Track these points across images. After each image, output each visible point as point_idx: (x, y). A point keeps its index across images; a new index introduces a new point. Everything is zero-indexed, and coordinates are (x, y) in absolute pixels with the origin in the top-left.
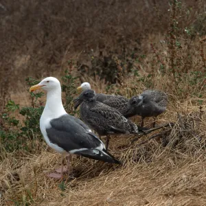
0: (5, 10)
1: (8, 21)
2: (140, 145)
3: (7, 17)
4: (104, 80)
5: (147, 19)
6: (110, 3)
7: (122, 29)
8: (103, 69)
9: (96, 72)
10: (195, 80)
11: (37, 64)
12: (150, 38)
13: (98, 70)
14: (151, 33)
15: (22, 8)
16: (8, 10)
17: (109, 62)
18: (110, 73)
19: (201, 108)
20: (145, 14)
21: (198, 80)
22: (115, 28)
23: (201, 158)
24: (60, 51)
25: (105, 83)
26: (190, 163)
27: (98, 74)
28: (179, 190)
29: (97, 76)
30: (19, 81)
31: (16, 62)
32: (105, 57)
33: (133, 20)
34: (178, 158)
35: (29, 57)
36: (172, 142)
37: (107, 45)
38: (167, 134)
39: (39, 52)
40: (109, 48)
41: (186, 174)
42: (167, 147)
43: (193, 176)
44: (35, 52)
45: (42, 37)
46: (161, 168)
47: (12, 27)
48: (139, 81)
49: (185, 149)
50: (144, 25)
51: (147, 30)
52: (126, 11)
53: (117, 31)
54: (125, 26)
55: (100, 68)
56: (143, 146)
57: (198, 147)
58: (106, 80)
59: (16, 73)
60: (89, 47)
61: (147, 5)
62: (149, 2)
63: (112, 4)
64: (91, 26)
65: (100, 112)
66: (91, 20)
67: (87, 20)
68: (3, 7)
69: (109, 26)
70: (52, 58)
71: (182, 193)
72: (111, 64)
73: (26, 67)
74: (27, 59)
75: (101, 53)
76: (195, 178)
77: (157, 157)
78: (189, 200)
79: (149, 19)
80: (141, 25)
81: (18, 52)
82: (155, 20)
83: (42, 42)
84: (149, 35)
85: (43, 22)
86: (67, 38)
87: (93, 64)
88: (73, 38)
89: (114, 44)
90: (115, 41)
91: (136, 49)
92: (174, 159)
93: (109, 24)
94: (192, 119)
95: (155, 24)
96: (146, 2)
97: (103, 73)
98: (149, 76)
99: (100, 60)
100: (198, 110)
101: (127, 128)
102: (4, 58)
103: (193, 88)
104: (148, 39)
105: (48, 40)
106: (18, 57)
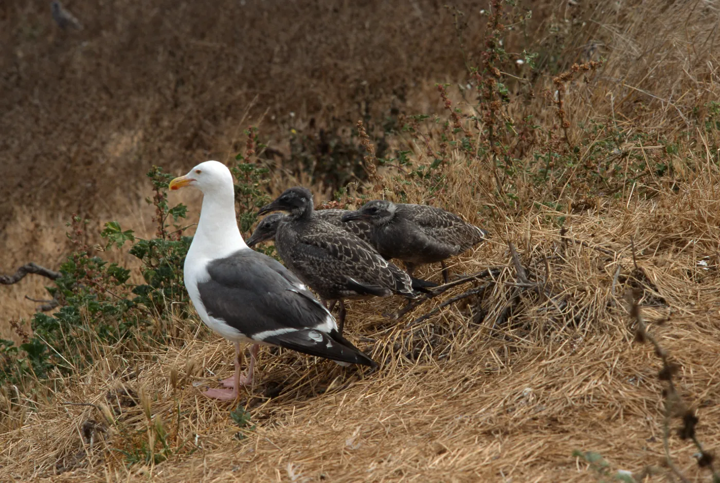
0: (81, 27)
1: (88, 53)
2: (421, 320)
3: (85, 44)
4: (321, 184)
5: (418, 45)
6: (331, 8)
7: (360, 67)
8: (318, 159)
9: (301, 166)
10: (544, 173)
11: (159, 150)
12: (426, 87)
13: (306, 162)
14: (429, 77)
15: (121, 23)
16: (86, 27)
17: (333, 143)
18: (333, 167)
19: (563, 232)
20: (412, 33)
21: (551, 173)
22: (341, 64)
23: (565, 348)
24: (215, 120)
25: (324, 192)
26: (540, 359)
27: (307, 168)
28: (516, 420)
29: (304, 175)
30: (118, 191)
31: (110, 147)
32: (322, 133)
33: (384, 46)
34: (513, 350)
35: (140, 134)
36: (495, 312)
37: (324, 104)
38: (483, 294)
39: (165, 123)
40: (330, 109)
41: (531, 386)
42: (485, 324)
43: (548, 388)
44: (156, 121)
45: (172, 86)
46: (472, 373)
47: (98, 65)
48: (412, 176)
49: (528, 328)
50: (410, 57)
51: (418, 70)
52: (367, 25)
53: (348, 72)
54: (366, 61)
55: (310, 157)
56: (427, 323)
57: (559, 321)
58: (326, 186)
59: (110, 171)
60: (281, 110)
61: (418, 13)
62: (421, 6)
63: (336, 11)
64: (286, 62)
65: (324, 245)
66: (286, 48)
67: (277, 49)
68: (75, 20)
69: (329, 60)
70: (195, 135)
71: (524, 429)
72: (337, 147)
73: (132, 159)
74: (136, 139)
75: (312, 123)
76: (553, 393)
77: (460, 347)
78: (541, 443)
79: (425, 43)
80: (404, 56)
81: (114, 122)
82: (437, 47)
83: (170, 99)
84: (424, 81)
85: (172, 54)
86: (229, 90)
87: (293, 146)
88: (245, 89)
89: (342, 102)
90: (344, 95)
91: (395, 112)
92: (501, 352)
93: (330, 55)
94: (543, 259)
95: (437, 55)
96: (415, 6)
97: (317, 169)
98: (435, 165)
99: (310, 138)
100: (558, 237)
101: (387, 283)
102: (82, 136)
103: (541, 191)
104: (421, 89)
105: (185, 93)
106: (115, 135)
